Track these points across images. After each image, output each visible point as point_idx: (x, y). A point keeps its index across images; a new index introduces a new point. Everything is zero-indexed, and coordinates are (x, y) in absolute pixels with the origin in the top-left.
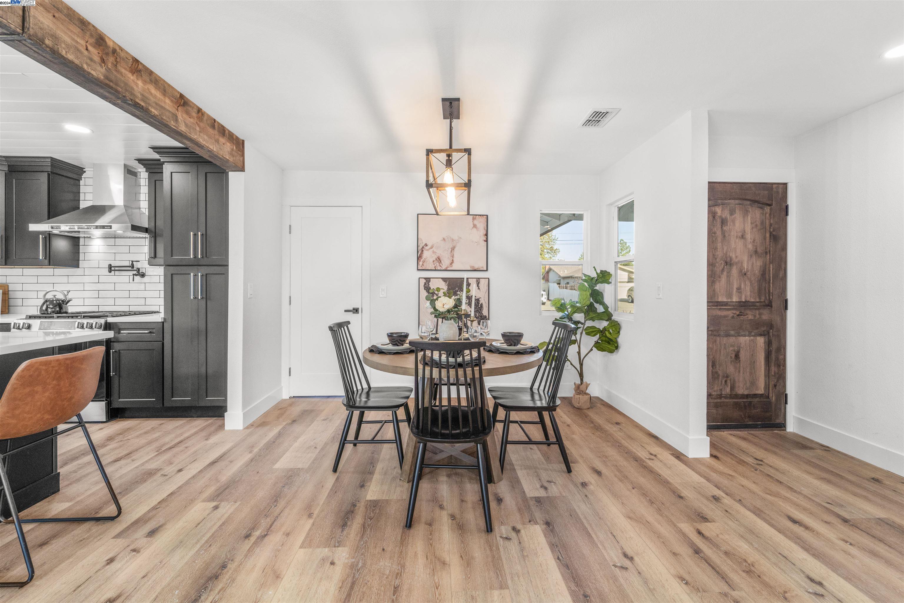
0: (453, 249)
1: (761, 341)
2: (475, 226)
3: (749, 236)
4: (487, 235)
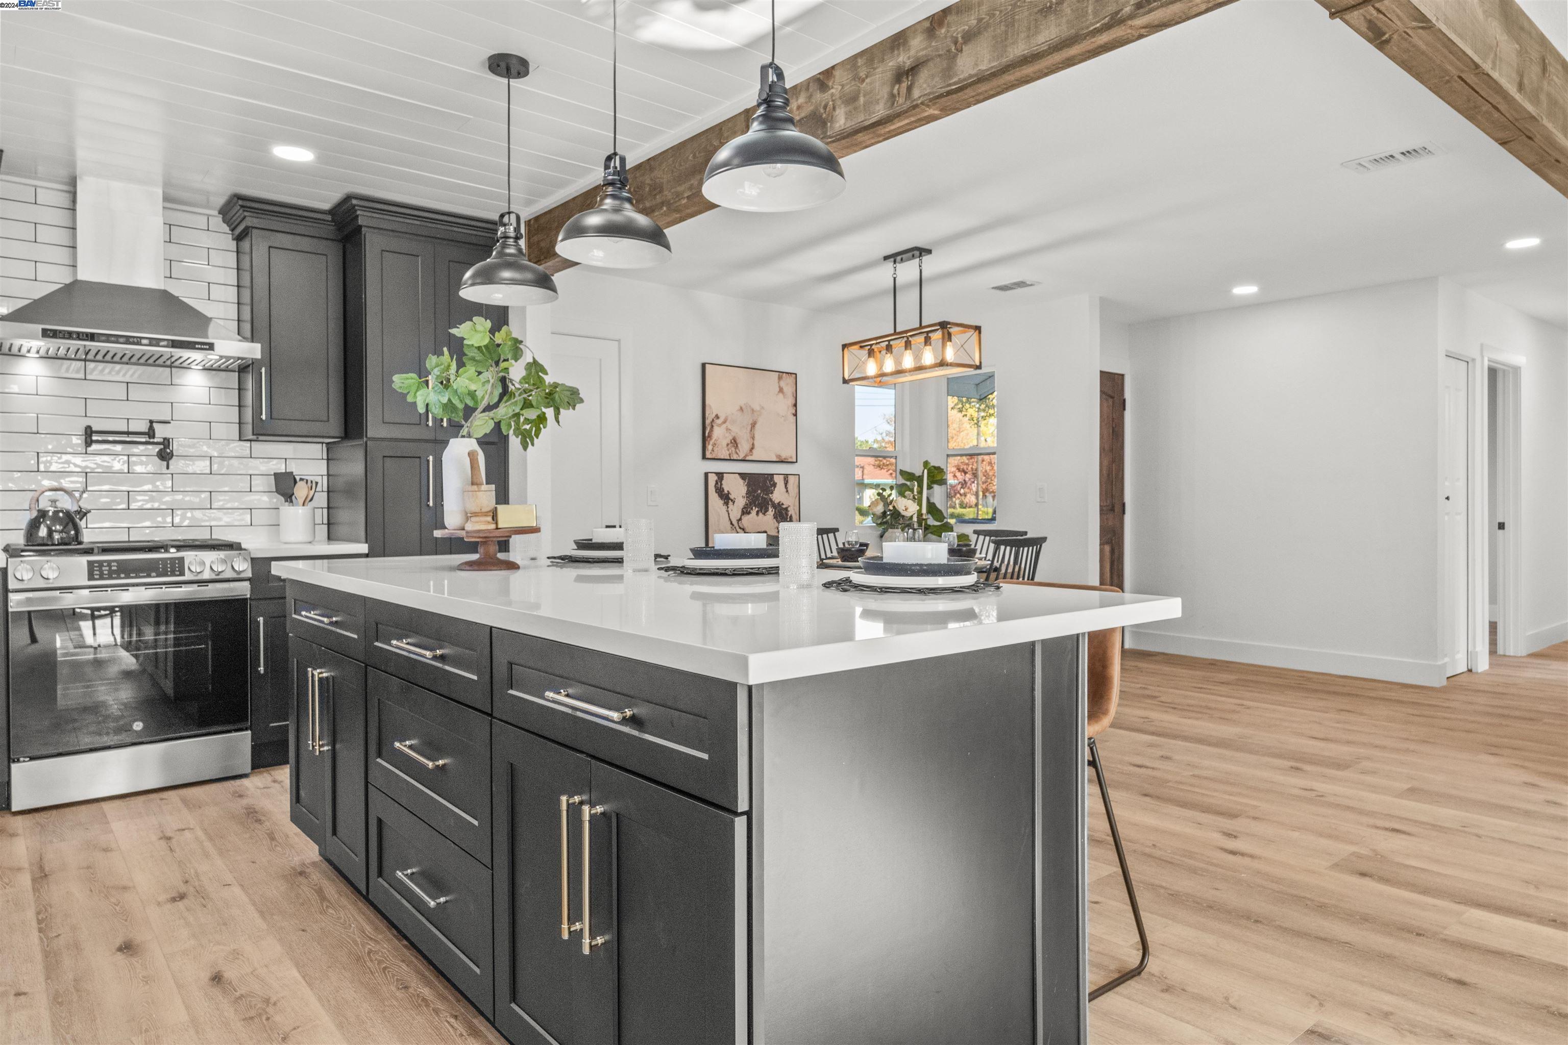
0: (753, 425)
2: (781, 390)
4: (795, 405)
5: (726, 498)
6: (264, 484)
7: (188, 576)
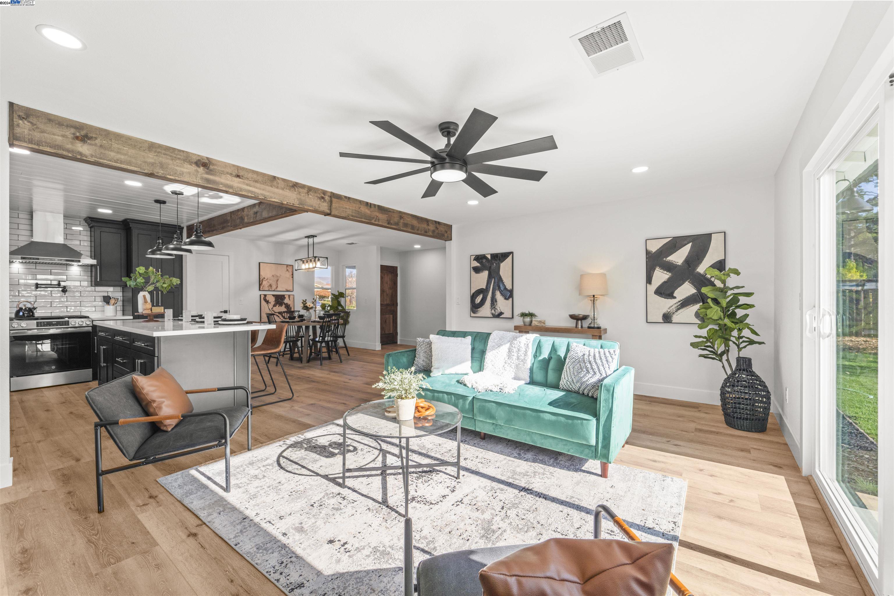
0: (277, 281)
1: (391, 316)
2: (287, 270)
3: (388, 283)
4: (293, 274)
5: (267, 302)
6: (99, 299)
7: (70, 326)
